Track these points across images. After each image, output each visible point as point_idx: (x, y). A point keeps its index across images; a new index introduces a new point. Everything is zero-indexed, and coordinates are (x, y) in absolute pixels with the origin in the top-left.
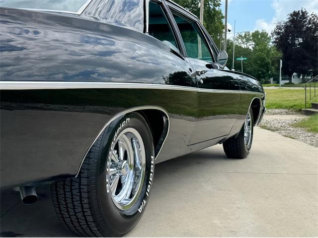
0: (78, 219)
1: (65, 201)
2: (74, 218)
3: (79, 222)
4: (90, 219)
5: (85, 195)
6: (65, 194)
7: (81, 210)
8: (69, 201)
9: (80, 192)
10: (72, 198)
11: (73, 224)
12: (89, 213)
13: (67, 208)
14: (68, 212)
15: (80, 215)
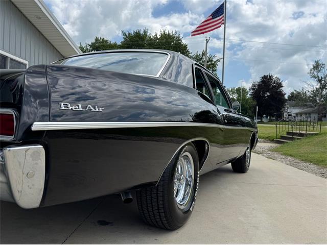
0: (154, 214)
1: (146, 201)
2: (151, 214)
3: (154, 217)
4: (163, 215)
5: (160, 198)
6: (146, 197)
7: (157, 208)
8: (149, 201)
9: (157, 196)
10: (152, 200)
11: (150, 218)
12: (163, 211)
13: (147, 206)
14: (148, 209)
15: (156, 212)
